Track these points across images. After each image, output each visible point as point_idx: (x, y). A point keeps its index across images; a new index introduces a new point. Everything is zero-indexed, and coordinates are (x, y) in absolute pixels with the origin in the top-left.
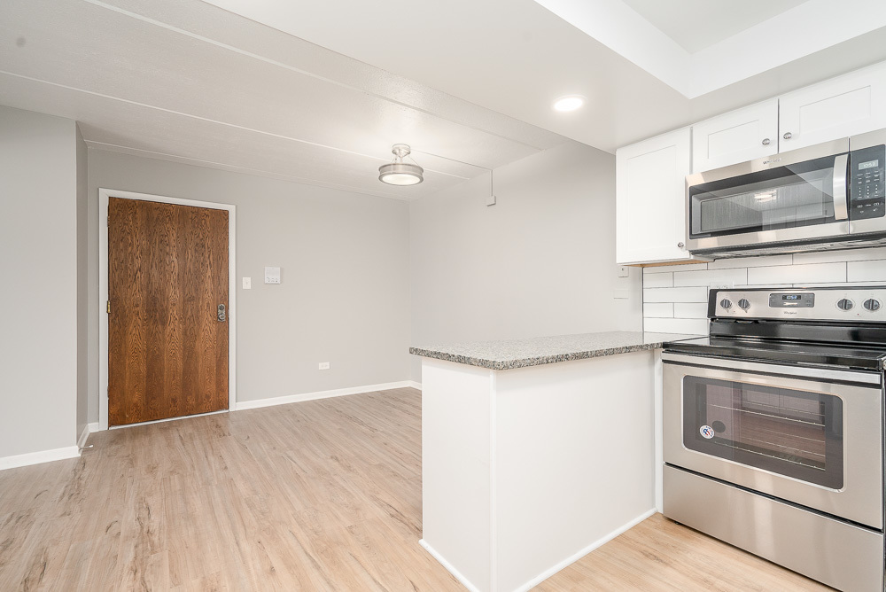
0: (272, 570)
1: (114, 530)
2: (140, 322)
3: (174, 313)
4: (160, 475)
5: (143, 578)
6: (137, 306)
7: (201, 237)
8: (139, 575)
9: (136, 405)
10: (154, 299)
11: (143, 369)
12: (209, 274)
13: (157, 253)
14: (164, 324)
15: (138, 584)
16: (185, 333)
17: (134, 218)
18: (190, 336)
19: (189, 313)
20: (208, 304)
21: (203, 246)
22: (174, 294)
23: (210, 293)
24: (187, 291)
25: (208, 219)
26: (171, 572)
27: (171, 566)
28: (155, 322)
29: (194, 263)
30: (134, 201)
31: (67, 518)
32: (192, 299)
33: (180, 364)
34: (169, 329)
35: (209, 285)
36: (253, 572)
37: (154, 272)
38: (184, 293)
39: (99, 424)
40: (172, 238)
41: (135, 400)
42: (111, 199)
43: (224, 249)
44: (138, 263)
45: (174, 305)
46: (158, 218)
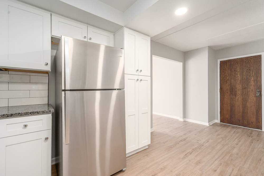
0: (216, 171)
1: (198, 141)
2: (228, 95)
3: (239, 92)
4: (219, 137)
5: (193, 151)
6: (227, 90)
7: (249, 67)
8: (193, 150)
9: (227, 118)
10: (232, 88)
11: (229, 108)
12: (252, 79)
13: (233, 74)
14: (235, 96)
15: (191, 151)
16: (243, 99)
17: (226, 65)
18: (245, 101)
19: (244, 93)
20: (252, 90)
21: (250, 70)
22: (239, 87)
23: (253, 86)
24: (243, 86)
25: (252, 60)
26: (198, 154)
27: (199, 153)
28: (233, 95)
29: (246, 76)
30: (226, 60)
31: (195, 135)
32: (245, 88)
33: (241, 110)
34: (237, 98)
35: (252, 83)
36: (211, 167)
37: (233, 80)
38: (242, 86)
39: (218, 121)
40: (238, 69)
41: (227, 117)
42: (221, 62)
43: (259, 69)
44: (227, 78)
45: (239, 90)
46: (233, 64)
